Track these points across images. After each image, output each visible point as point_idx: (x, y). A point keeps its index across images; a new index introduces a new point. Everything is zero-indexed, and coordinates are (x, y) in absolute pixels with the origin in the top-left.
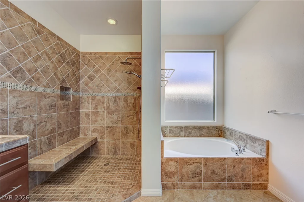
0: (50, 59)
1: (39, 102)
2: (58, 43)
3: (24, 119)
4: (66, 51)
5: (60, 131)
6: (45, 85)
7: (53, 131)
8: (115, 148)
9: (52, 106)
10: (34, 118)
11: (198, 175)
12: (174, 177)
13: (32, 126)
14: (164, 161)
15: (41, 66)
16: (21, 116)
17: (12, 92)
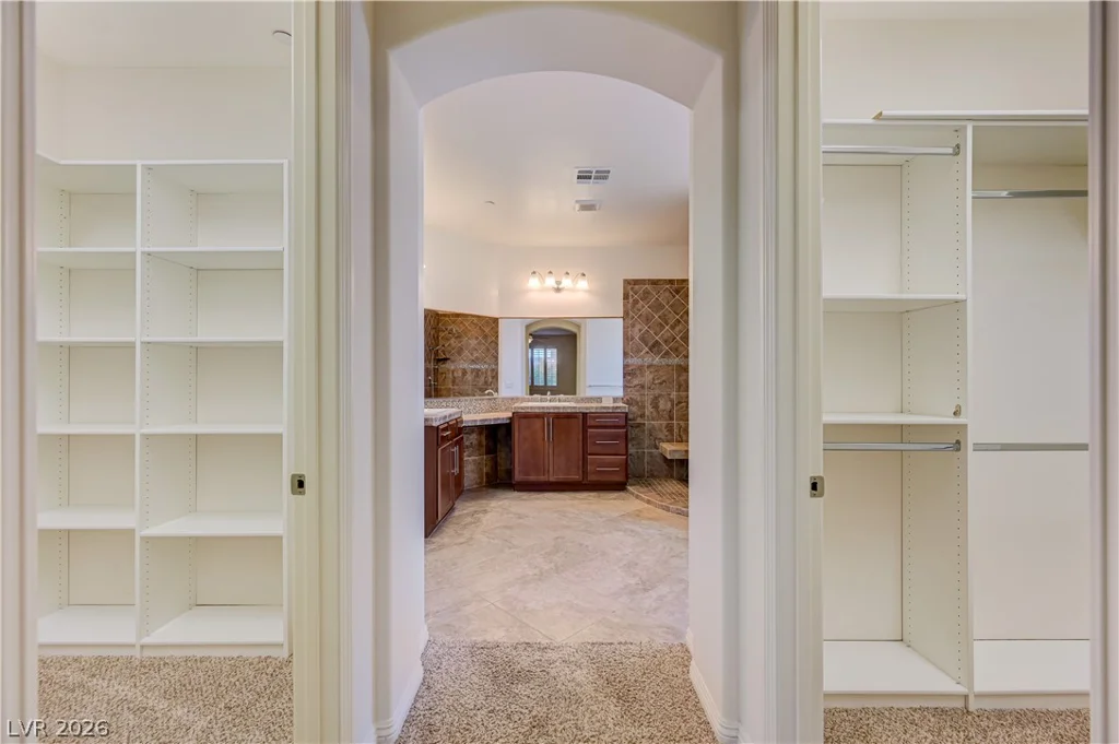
3: (660, 396)
10: (672, 396)
13: (669, 404)
15: (680, 332)
16: (657, 392)
17: (649, 367)
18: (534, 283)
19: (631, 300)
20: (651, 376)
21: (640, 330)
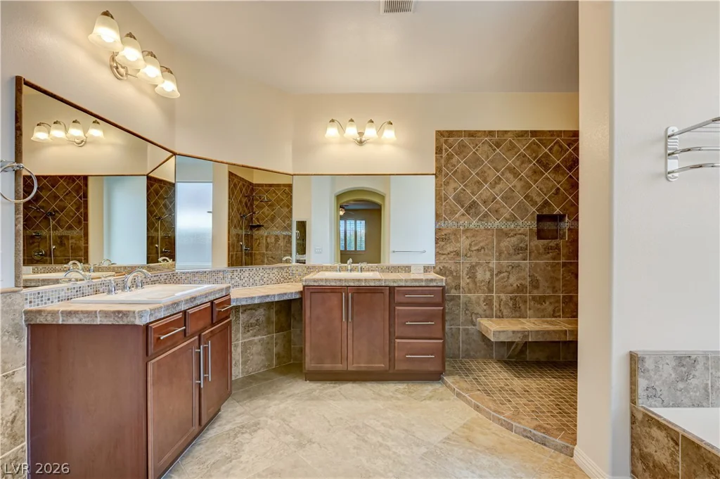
1: (498, 243)
2: (534, 143)
3: (478, 264)
5: (536, 293)
6: (508, 217)
7: (521, 288)
9: (519, 250)
10: (491, 265)
13: (488, 274)
15: (501, 191)
16: (474, 260)
17: (465, 231)
18: (332, 132)
19: (444, 155)
20: (468, 242)
21: (454, 189)
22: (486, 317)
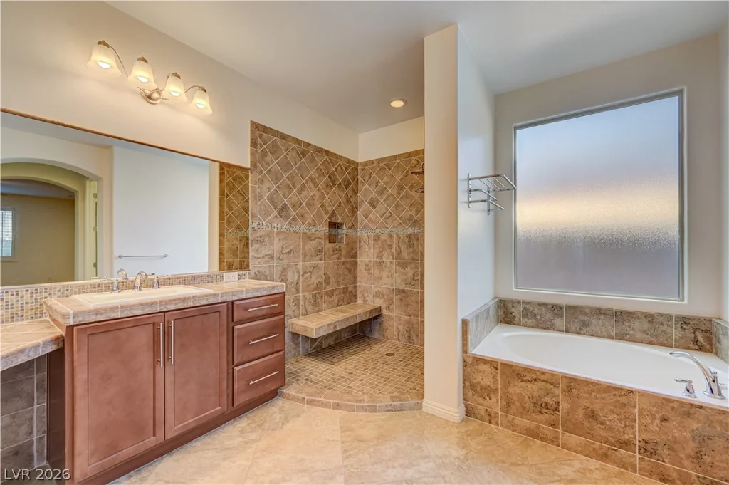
0: (316, 185)
1: (303, 246)
2: (326, 160)
3: (289, 266)
4: (336, 169)
5: (329, 288)
6: (311, 222)
7: (319, 286)
8: (410, 330)
9: (318, 251)
10: (298, 267)
11: (546, 411)
12: (490, 399)
13: (296, 275)
14: (470, 360)
15: (306, 197)
16: (285, 263)
17: (278, 234)
19: (259, 150)
20: (280, 245)
21: (268, 188)
22: (295, 317)
